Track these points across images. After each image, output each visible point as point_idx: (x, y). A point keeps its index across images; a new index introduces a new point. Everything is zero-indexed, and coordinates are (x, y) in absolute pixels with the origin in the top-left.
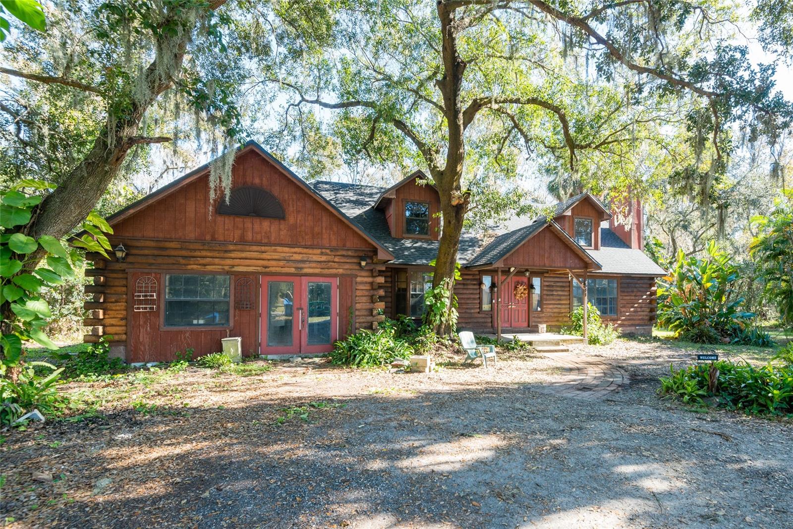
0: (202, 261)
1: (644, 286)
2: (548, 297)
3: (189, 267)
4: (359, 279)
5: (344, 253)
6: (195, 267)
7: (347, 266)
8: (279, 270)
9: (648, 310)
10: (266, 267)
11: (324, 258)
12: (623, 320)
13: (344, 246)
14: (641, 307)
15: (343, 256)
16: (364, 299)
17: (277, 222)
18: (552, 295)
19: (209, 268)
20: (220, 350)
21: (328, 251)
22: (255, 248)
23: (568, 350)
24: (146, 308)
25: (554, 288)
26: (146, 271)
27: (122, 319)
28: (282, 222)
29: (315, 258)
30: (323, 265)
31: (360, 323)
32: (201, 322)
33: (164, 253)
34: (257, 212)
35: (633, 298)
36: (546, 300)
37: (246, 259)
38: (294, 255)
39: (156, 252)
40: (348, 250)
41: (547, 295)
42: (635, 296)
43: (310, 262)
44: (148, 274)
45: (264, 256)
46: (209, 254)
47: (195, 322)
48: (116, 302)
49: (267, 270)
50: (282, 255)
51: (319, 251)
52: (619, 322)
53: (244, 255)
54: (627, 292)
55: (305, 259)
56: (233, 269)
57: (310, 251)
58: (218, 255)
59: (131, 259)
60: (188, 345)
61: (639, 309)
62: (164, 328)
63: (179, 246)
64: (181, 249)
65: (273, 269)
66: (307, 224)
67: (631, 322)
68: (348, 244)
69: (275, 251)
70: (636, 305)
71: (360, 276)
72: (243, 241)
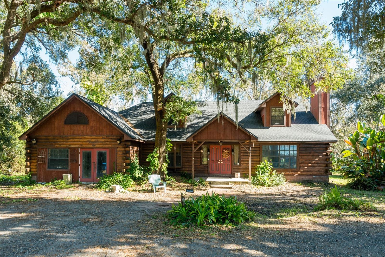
0: (60, 143)
1: (321, 149)
2: (244, 157)
3: (56, 146)
4: (118, 149)
5: (112, 137)
6: (57, 146)
7: (113, 143)
8: (86, 146)
9: (324, 165)
10: (81, 145)
11: (103, 140)
12: (302, 172)
13: (112, 134)
14: (318, 163)
15: (112, 139)
16: (120, 158)
17: (86, 126)
18: (247, 156)
19: (62, 146)
20: (62, 179)
21: (105, 137)
22: (78, 137)
23: (231, 188)
24: (41, 162)
26: (42, 148)
27: (36, 166)
28: (88, 125)
29: (100, 140)
30: (103, 143)
31: (119, 169)
32: (60, 167)
33: (47, 141)
34: (78, 123)
35: (311, 157)
36: (243, 158)
37: (74, 142)
38: (92, 139)
39: (45, 141)
40: (114, 136)
41: (244, 156)
42: (313, 156)
43: (98, 142)
44: (43, 149)
45: (81, 140)
46: (62, 141)
47: (58, 167)
48: (34, 159)
49: (82, 146)
50: (88, 139)
51: (101, 137)
52: (299, 173)
53: (74, 140)
54: (306, 153)
55: (96, 141)
56: (70, 146)
57: (98, 137)
58: (65, 141)
59: (38, 143)
60: (55, 176)
61: (316, 165)
62: (47, 170)
63: (52, 138)
64: (53, 139)
65: (84, 146)
66: (97, 126)
67: (309, 173)
68: (114, 134)
69: (85, 138)
70: (313, 162)
71: (119, 148)
72: (74, 135)
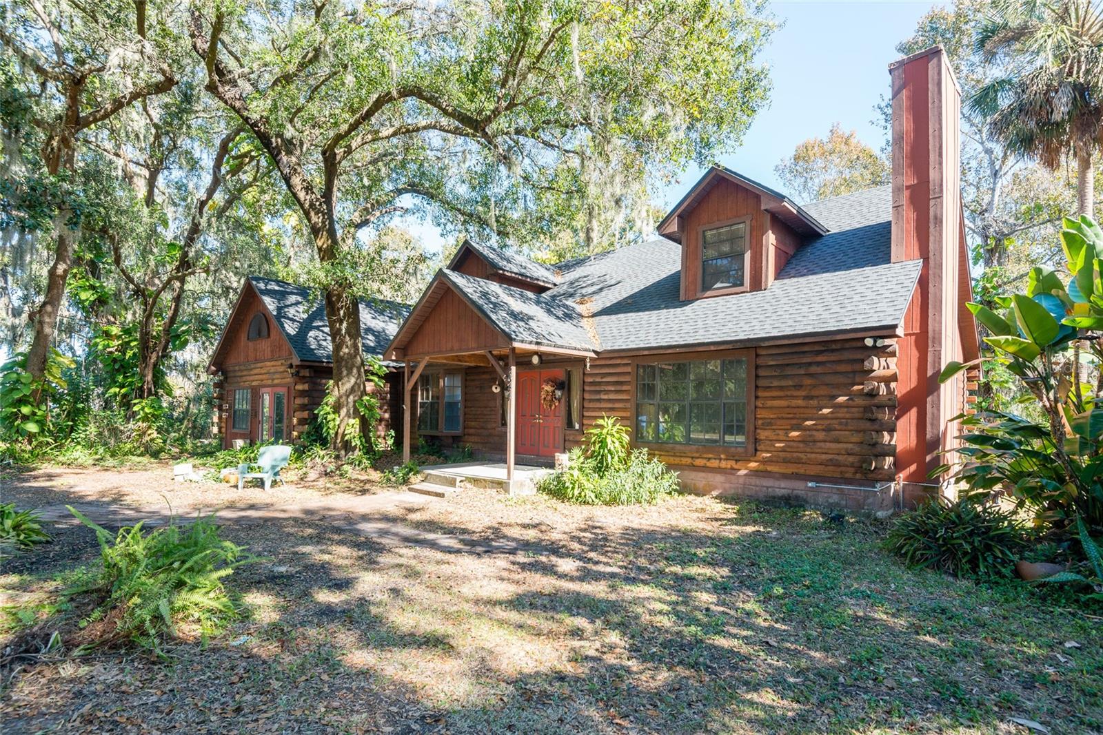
0: (244, 379)
6: (242, 384)
8: (266, 382)
10: (262, 381)
11: (282, 369)
12: (764, 461)
14: (828, 430)
17: (267, 341)
18: (599, 400)
19: (246, 384)
21: (284, 361)
22: (259, 365)
25: (602, 388)
28: (269, 339)
29: (279, 369)
30: (282, 375)
35: (800, 402)
36: (589, 409)
37: (256, 375)
38: (272, 368)
39: (233, 375)
43: (277, 373)
45: (262, 371)
50: (268, 369)
51: (280, 363)
53: (255, 371)
54: (781, 388)
55: (275, 371)
56: (252, 384)
57: (277, 363)
58: (248, 373)
61: (821, 435)
62: (232, 431)
63: (238, 369)
66: (277, 338)
67: (793, 468)
69: (265, 366)
70: (809, 423)
